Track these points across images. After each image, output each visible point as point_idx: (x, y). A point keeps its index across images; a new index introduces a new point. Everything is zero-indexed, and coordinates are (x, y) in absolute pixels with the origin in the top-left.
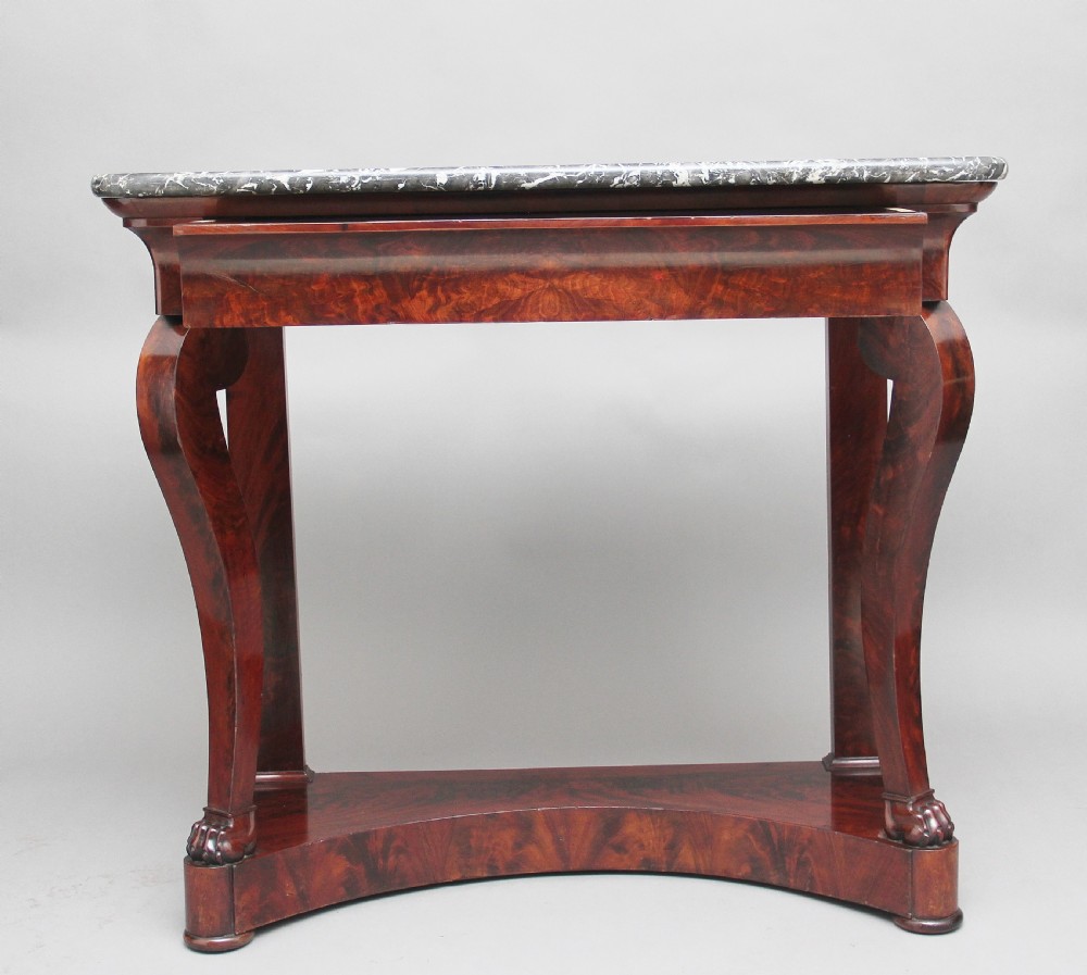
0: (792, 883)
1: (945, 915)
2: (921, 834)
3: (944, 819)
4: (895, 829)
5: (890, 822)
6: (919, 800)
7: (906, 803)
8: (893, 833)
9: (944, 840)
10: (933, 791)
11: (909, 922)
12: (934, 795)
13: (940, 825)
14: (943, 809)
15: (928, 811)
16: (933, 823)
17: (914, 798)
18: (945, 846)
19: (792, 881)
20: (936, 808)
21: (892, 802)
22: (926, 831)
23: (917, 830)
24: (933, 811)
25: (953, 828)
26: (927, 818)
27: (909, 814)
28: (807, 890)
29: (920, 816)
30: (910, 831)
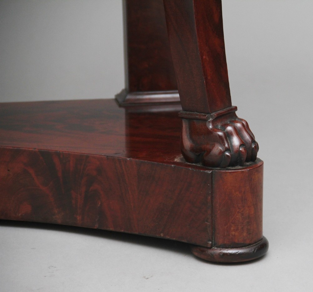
0: (79, 220)
1: (248, 242)
2: (222, 153)
3: (247, 137)
4: (193, 150)
5: (187, 143)
6: (219, 118)
7: (206, 120)
8: (191, 155)
9: (247, 161)
10: (236, 108)
11: (210, 252)
12: (237, 113)
13: (243, 143)
14: (246, 127)
15: (229, 128)
16: (236, 141)
17: (214, 114)
18: (247, 167)
19: (79, 218)
20: (239, 125)
21: (190, 120)
22: (227, 150)
23: (218, 148)
24: (235, 129)
25: (257, 148)
26: (228, 135)
27: (209, 133)
28: (96, 226)
29: (220, 133)
30: (210, 150)
